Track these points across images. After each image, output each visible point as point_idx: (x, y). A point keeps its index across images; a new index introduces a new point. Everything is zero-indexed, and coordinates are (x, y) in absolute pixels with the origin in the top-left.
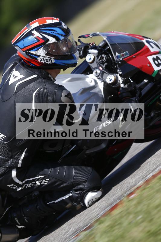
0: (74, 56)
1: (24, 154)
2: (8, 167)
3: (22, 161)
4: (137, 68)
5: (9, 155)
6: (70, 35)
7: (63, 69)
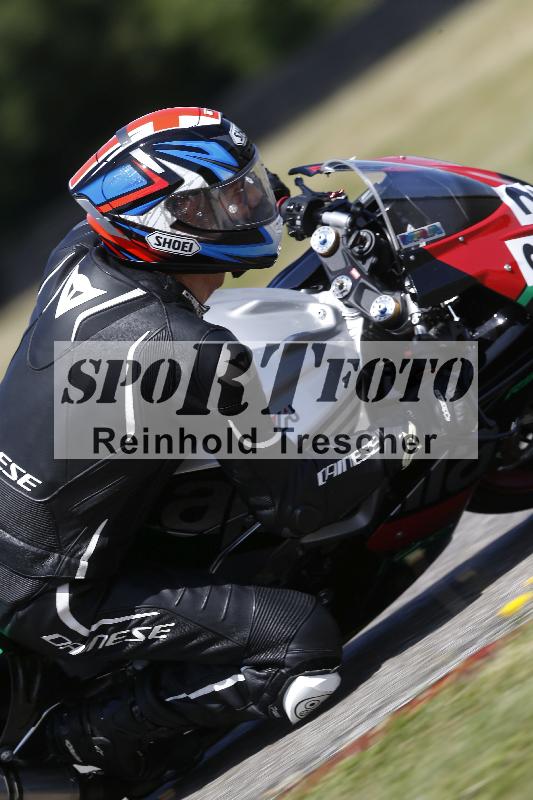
0: (267, 233)
1: (95, 539)
2: (46, 580)
3: (89, 561)
4: (470, 276)
5: (50, 539)
6: (253, 164)
7: (233, 274)
